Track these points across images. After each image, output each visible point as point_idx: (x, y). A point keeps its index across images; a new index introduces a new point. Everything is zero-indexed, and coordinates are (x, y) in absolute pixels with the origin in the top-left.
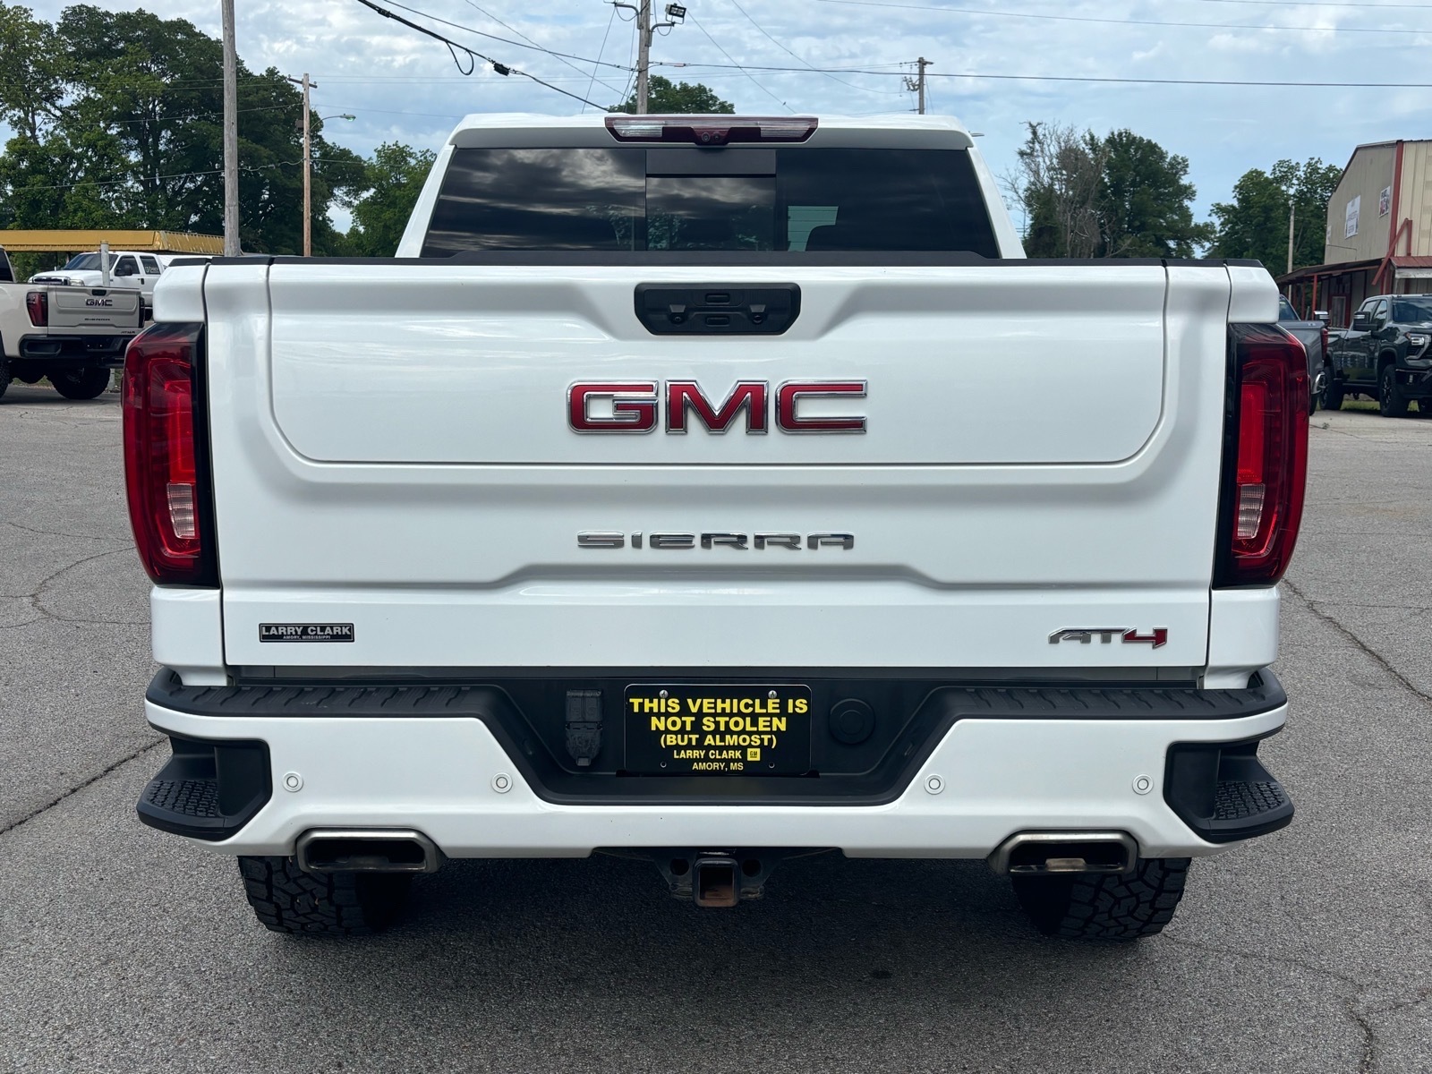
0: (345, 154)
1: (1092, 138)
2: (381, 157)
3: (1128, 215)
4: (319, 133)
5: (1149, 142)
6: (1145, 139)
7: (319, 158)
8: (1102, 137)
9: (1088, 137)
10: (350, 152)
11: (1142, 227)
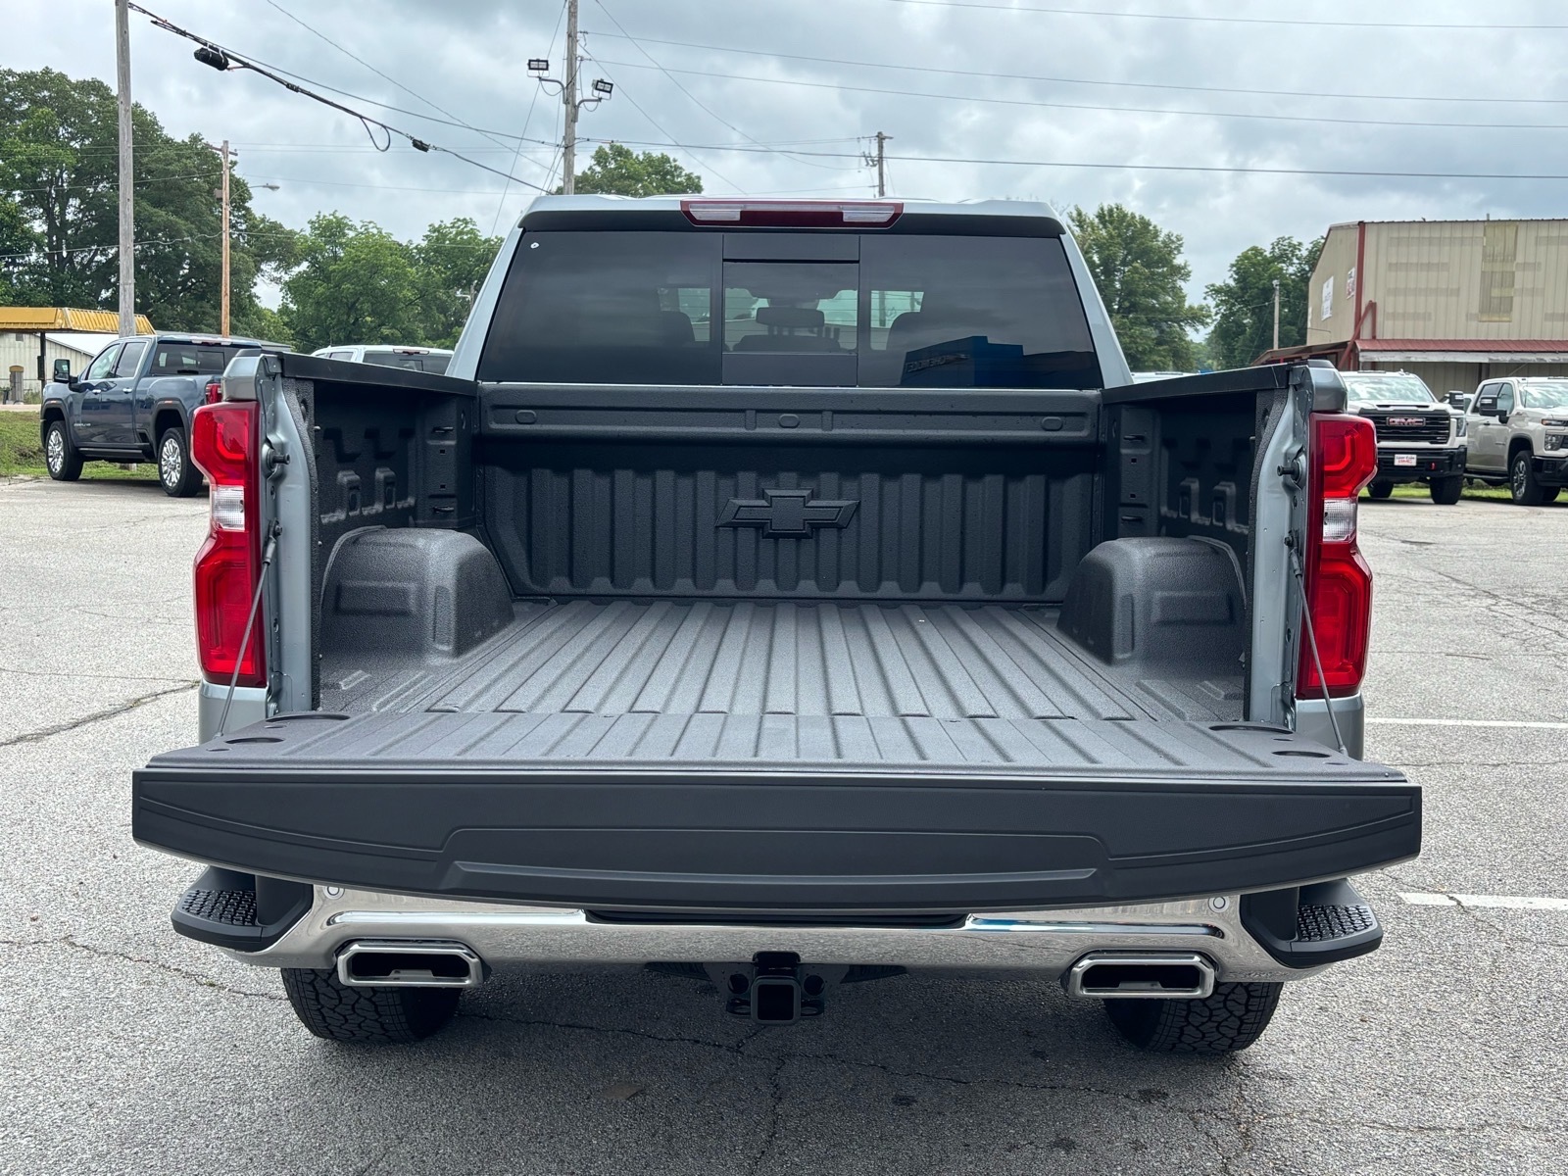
0: (275, 227)
1: (1080, 214)
2: (316, 229)
3: (1119, 296)
4: (246, 205)
5: (1142, 218)
6: (1137, 216)
7: (246, 230)
8: (1091, 214)
9: (1075, 214)
10: (281, 226)
11: (1134, 307)
